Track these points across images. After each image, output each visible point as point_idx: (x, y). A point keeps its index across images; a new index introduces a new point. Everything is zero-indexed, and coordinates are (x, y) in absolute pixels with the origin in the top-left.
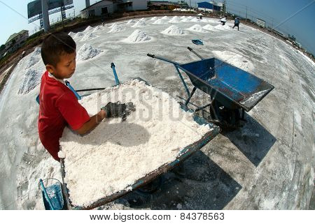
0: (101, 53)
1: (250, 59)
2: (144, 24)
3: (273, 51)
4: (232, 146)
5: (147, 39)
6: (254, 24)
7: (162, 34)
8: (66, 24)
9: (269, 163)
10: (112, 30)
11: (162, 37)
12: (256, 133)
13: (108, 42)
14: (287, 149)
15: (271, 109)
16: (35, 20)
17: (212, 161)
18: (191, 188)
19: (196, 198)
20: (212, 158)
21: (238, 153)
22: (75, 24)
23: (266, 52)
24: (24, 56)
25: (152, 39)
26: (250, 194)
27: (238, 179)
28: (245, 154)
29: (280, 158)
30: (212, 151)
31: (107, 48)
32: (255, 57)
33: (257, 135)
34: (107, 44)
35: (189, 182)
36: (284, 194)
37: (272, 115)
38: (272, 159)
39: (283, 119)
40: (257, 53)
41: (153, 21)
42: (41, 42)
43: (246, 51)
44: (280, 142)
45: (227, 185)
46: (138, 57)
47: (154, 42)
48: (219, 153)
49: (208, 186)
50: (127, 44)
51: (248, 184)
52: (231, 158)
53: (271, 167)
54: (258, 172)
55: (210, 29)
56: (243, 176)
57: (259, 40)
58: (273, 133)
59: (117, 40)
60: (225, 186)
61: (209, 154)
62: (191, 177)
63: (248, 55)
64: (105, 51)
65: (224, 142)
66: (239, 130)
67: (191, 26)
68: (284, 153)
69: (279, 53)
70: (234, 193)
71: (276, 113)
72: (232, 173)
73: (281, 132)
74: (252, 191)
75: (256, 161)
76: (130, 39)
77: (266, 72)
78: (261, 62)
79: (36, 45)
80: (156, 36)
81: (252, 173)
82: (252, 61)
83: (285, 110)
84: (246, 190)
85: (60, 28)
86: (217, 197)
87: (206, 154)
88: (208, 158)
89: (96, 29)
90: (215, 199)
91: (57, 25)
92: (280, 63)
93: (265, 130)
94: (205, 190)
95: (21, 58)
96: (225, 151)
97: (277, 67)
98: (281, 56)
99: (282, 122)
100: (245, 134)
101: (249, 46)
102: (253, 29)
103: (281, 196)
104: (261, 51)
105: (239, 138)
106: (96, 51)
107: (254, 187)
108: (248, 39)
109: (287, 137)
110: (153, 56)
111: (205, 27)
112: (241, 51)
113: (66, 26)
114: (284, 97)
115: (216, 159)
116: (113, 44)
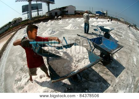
0: (56, 33)
1: (117, 37)
2: (74, 21)
3: (127, 32)
4: (108, 70)
5: (75, 28)
6: (119, 20)
7: (81, 26)
8: (39, 18)
9: (122, 77)
10: (60, 23)
11: (82, 28)
12: (117, 65)
13: (59, 28)
14: (129, 72)
15: (124, 57)
16: (25, 14)
17: (100, 75)
18: (91, 84)
19: (93, 88)
20: (100, 74)
21: (110, 73)
22: (43, 18)
23: (124, 33)
24: (20, 29)
25: (77, 28)
26: (114, 88)
27: (109, 82)
28: (113, 73)
29: (126, 75)
30: (100, 71)
31: (59, 31)
32: (119, 36)
33: (118, 66)
34: (58, 29)
35: (91, 82)
36: (128, 89)
37: (124, 59)
38: (123, 75)
39: (128, 60)
40: (120, 34)
41: (77, 20)
42: (28, 24)
43: (116, 33)
44: (127, 69)
45: (105, 84)
46: (72, 35)
47: (78, 30)
48: (102, 73)
49: (98, 84)
50: (67, 30)
51: (113, 84)
52: (107, 75)
53: (122, 78)
54: (117, 80)
55: (101, 24)
56: (111, 81)
57: (121, 28)
58: (124, 66)
59: (63, 28)
60: (104, 84)
61: (99, 73)
62: (91, 80)
63: (116, 35)
64: (58, 32)
65: (104, 68)
66: (110, 64)
67: (93, 23)
68: (128, 73)
69: (129, 33)
70: (107, 87)
71: (126, 58)
72: (107, 80)
73: (127, 65)
74: (115, 87)
75: (117, 76)
76: (68, 27)
77: (123, 42)
78: (121, 38)
79: (26, 25)
80: (79, 27)
81: (115, 80)
82: (118, 38)
83: (130, 57)
84: (112, 86)
85: (37, 19)
86: (101, 88)
87: (98, 73)
88: (98, 74)
89: (53, 22)
90: (100, 89)
91: (35, 18)
92: (129, 37)
93: (121, 65)
94: (96, 85)
95: (19, 30)
96: (105, 72)
97: (128, 39)
98: (130, 34)
99: (128, 61)
100: (113, 66)
101: (117, 31)
102: (119, 23)
103: (126, 89)
104: (122, 33)
105: (111, 67)
106: (54, 31)
107: (116, 85)
108: (117, 28)
109: (130, 67)
110: (79, 35)
111: (99, 23)
112: (113, 34)
113: (39, 19)
114: (129, 51)
115: (101, 75)
116: (61, 29)
